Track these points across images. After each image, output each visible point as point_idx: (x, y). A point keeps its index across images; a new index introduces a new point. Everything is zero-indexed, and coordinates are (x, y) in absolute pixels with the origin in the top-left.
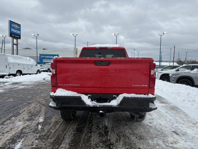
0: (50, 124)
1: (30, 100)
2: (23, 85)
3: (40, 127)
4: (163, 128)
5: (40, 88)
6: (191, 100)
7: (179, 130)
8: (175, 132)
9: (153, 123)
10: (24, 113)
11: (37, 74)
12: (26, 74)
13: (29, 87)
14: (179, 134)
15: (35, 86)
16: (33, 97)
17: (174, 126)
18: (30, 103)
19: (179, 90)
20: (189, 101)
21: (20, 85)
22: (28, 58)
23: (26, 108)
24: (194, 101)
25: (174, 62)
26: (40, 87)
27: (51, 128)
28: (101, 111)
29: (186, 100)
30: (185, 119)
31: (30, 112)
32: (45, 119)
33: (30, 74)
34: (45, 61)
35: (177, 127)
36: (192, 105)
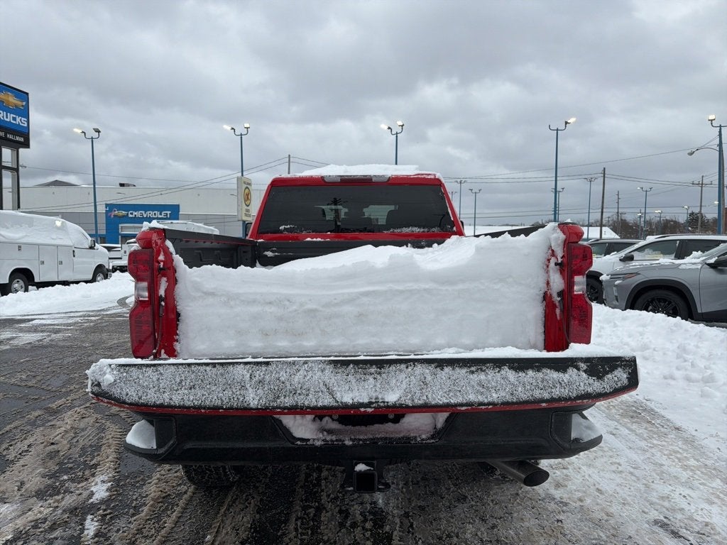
0: (137, 510)
1: (56, 395)
2: (35, 329)
3: (91, 526)
4: (614, 509)
5: (101, 342)
6: (695, 375)
7: (679, 516)
8: (664, 526)
9: (571, 486)
10: (27, 459)
11: (93, 280)
12: (52, 284)
13: (59, 336)
14: (683, 532)
15: (84, 330)
16: (69, 381)
17: (654, 497)
18: (55, 412)
19: (642, 334)
20: (688, 379)
21: (21, 330)
22: (59, 222)
23: (37, 436)
24: (709, 380)
25: (601, 225)
26: (105, 336)
27: (139, 531)
28: (361, 467)
29: (678, 374)
30: (692, 462)
31: (52, 455)
32: (118, 485)
33: (65, 283)
34: (126, 229)
35: (668, 498)
36: (704, 395)
